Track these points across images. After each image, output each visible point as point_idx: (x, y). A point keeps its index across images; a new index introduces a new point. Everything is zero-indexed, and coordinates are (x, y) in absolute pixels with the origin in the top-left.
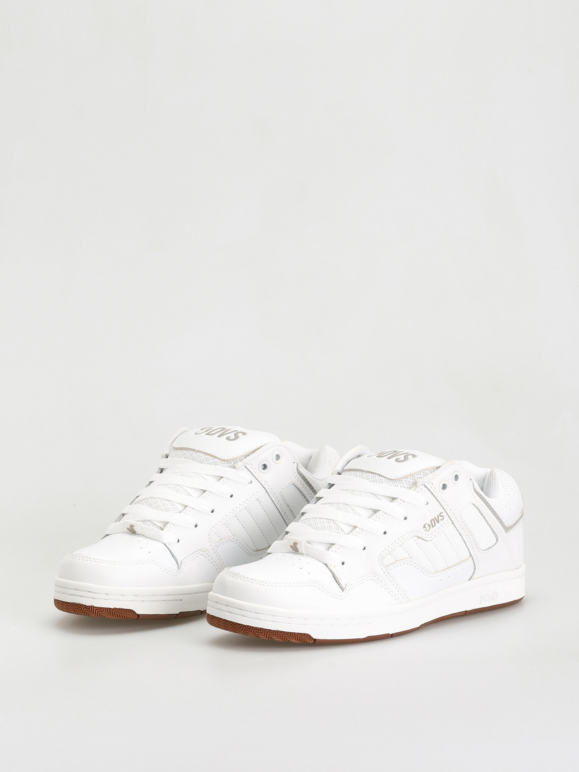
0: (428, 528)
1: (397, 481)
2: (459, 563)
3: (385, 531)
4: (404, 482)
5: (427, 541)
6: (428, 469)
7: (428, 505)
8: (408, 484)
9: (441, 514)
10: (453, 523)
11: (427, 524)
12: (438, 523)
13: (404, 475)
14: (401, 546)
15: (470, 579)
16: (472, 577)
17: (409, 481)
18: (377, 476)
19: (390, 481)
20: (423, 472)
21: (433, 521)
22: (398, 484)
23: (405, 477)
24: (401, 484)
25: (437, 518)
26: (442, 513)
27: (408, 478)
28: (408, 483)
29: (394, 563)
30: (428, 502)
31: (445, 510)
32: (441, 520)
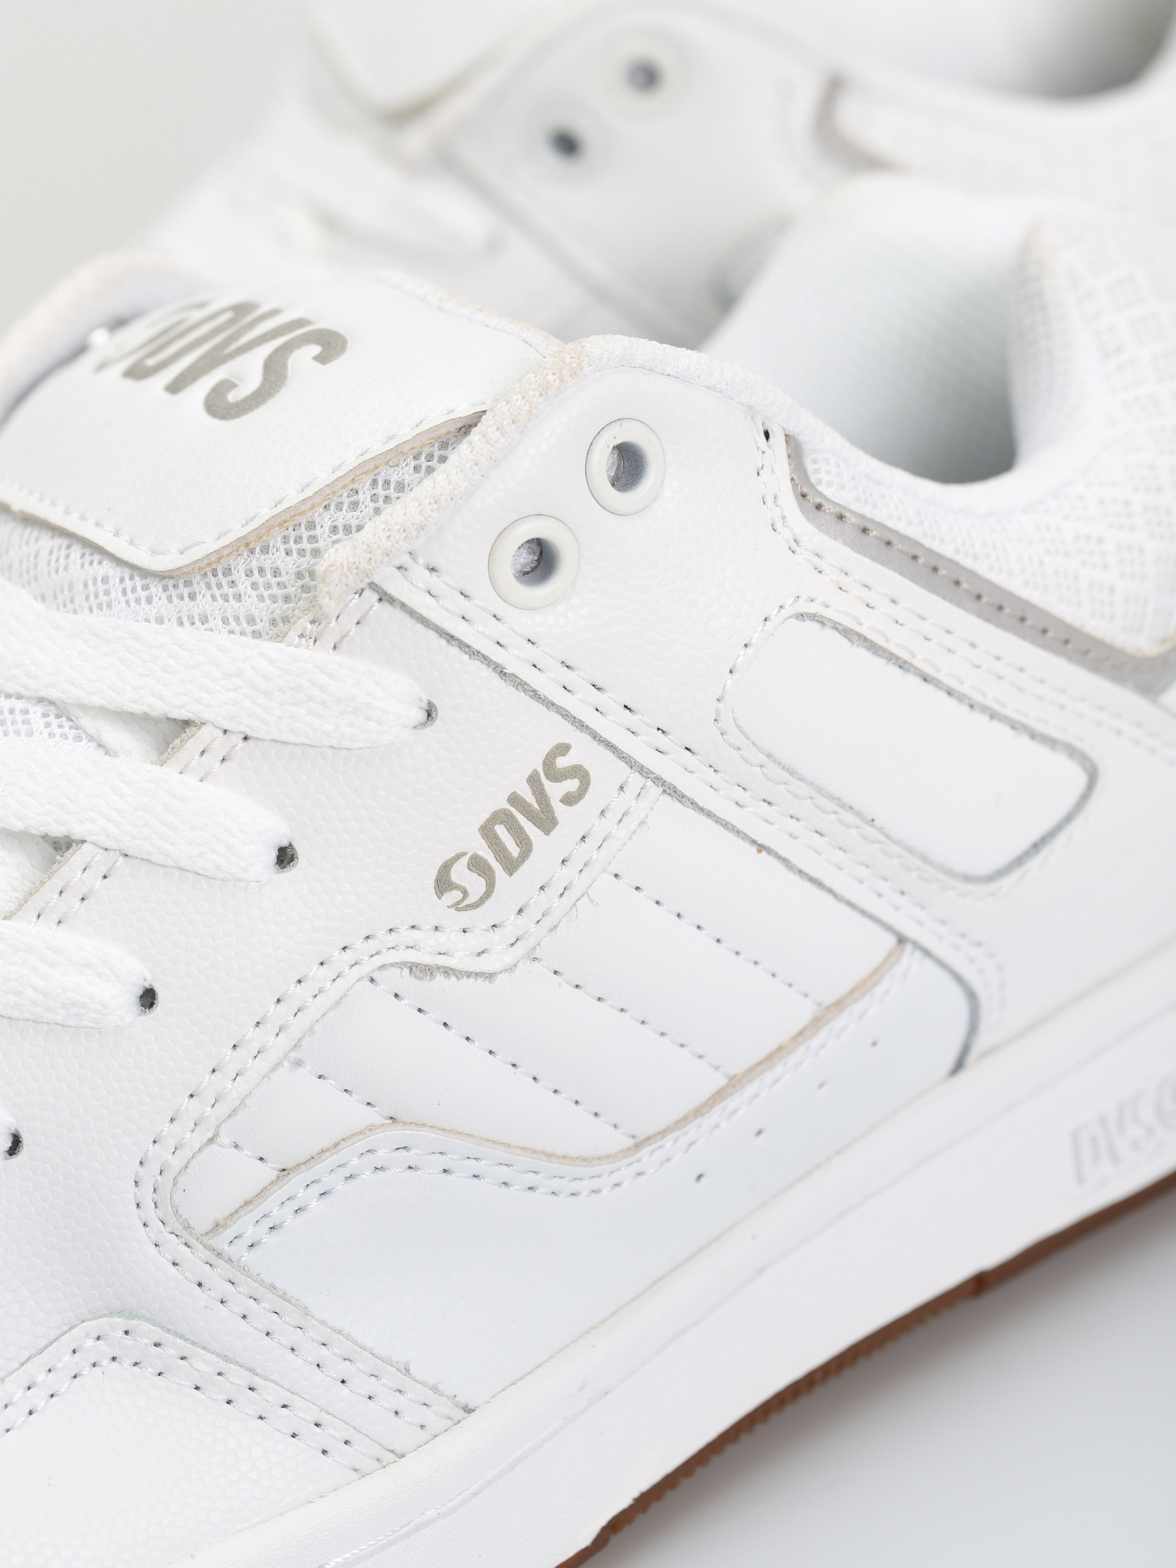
0: (476, 885)
1: (199, 587)
2: (816, 1023)
3: (147, 986)
4: (244, 585)
5: (490, 976)
6: (398, 451)
7: (438, 723)
8: (275, 590)
9: (562, 762)
10: (672, 791)
11: (458, 857)
12: (547, 832)
13: (238, 531)
14: (298, 1063)
15: (959, 1066)
16: (965, 1050)
17: (276, 572)
18: (76, 551)
19: (156, 589)
20: (374, 482)
21: (501, 830)
22: (204, 603)
23: (245, 545)
24: (226, 599)
25: (530, 799)
26: (563, 749)
27: (265, 550)
28: (268, 586)
29: (262, 1194)
30: (430, 704)
31: (581, 726)
32: (570, 800)
